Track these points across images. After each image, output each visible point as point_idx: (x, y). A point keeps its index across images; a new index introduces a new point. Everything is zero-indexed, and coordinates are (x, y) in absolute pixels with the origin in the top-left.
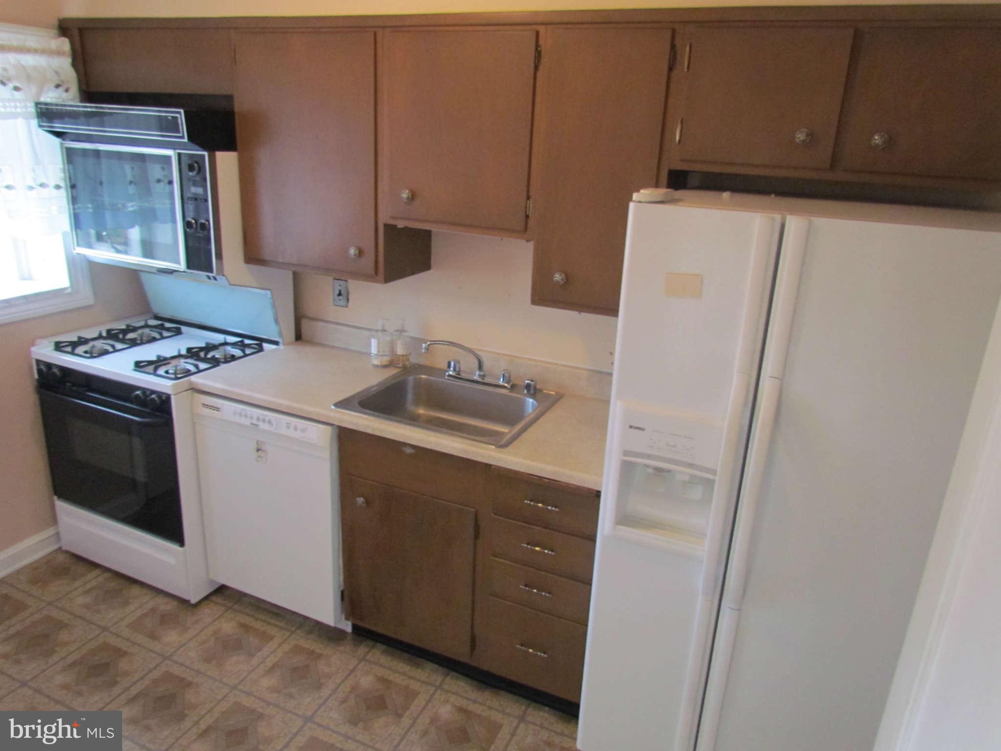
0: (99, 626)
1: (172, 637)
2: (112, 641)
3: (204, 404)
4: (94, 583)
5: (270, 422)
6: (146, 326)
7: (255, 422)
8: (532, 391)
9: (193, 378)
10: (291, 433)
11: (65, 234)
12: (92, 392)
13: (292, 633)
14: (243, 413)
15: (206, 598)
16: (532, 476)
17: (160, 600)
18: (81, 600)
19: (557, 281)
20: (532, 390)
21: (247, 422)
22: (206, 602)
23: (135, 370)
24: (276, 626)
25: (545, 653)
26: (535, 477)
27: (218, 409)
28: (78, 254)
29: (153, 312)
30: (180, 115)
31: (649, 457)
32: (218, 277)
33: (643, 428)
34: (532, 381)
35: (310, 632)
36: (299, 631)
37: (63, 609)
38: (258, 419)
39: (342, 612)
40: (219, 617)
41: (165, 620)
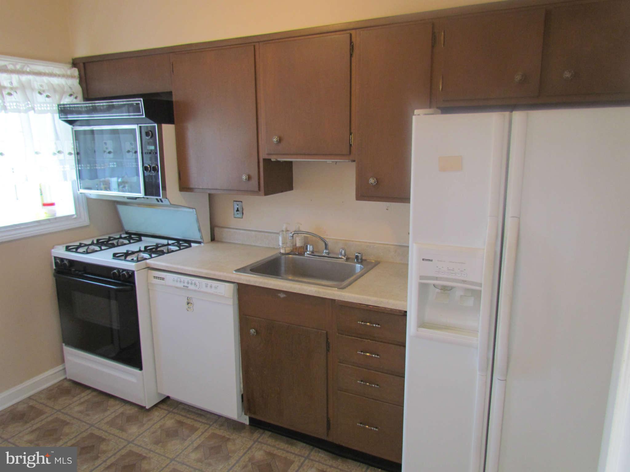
0: (88, 424)
1: (134, 429)
2: (97, 432)
3: (155, 277)
4: (86, 398)
5: (195, 284)
6: (121, 238)
7: (186, 285)
8: (360, 261)
9: (148, 261)
10: (208, 290)
11: (73, 182)
12: (87, 274)
13: (210, 426)
14: (179, 280)
15: (156, 406)
16: (362, 305)
17: (128, 407)
18: (77, 409)
19: (372, 183)
20: (360, 259)
21: (181, 285)
22: (155, 408)
23: (113, 259)
24: (199, 421)
25: (376, 428)
26: (364, 305)
27: (163, 279)
28: (81, 193)
29: (125, 230)
30: (141, 102)
31: (437, 279)
32: (163, 200)
33: (431, 259)
34: (359, 253)
35: (222, 425)
36: (215, 424)
37: (67, 414)
38: (188, 283)
39: (242, 411)
40: (164, 417)
41: (130, 419)
